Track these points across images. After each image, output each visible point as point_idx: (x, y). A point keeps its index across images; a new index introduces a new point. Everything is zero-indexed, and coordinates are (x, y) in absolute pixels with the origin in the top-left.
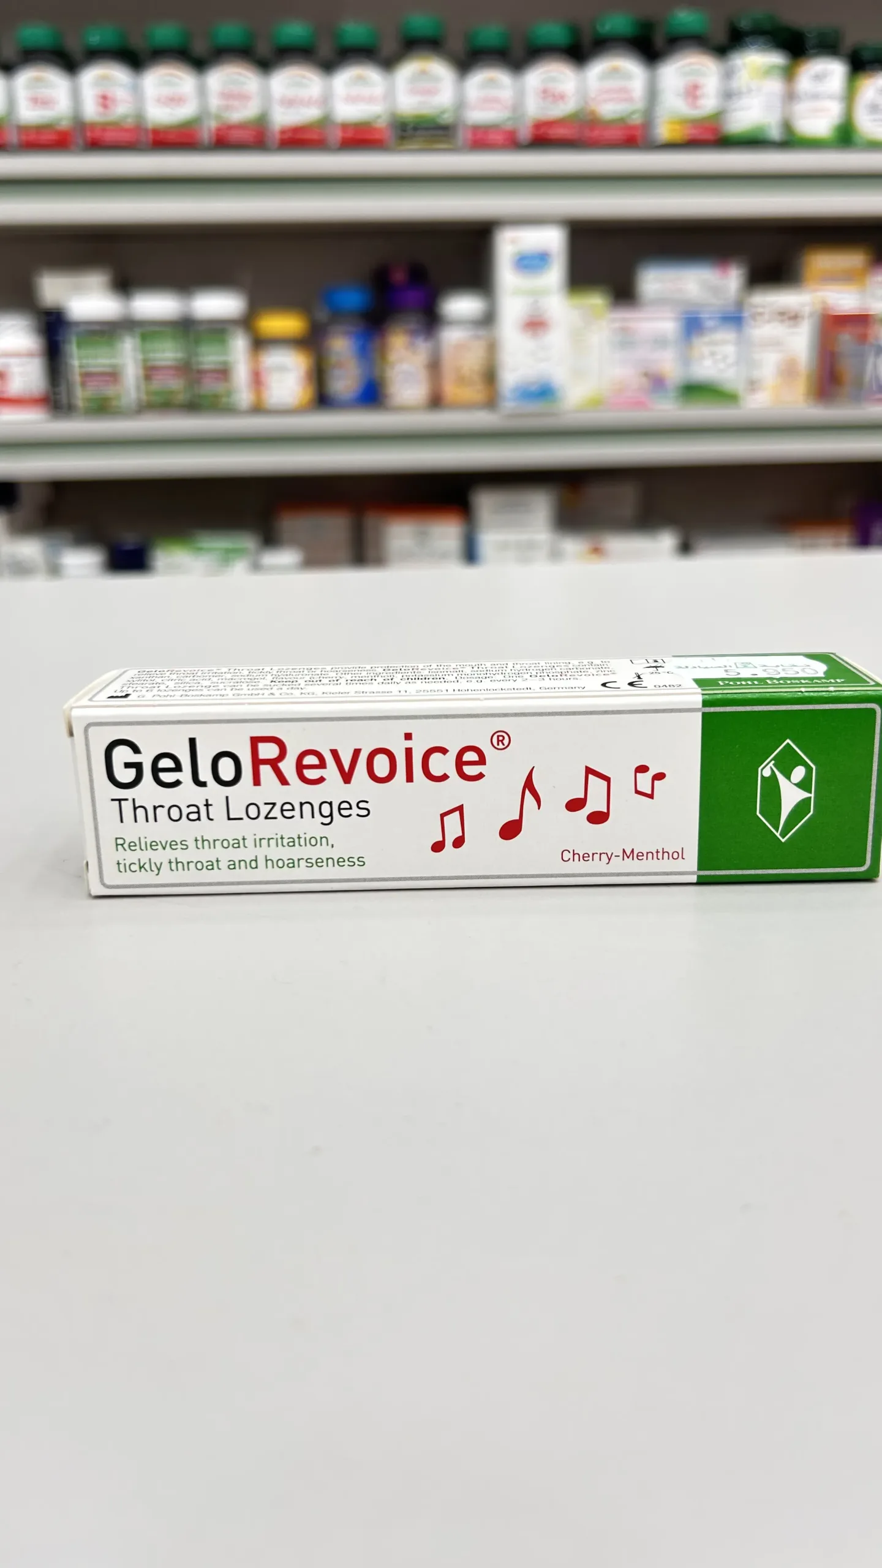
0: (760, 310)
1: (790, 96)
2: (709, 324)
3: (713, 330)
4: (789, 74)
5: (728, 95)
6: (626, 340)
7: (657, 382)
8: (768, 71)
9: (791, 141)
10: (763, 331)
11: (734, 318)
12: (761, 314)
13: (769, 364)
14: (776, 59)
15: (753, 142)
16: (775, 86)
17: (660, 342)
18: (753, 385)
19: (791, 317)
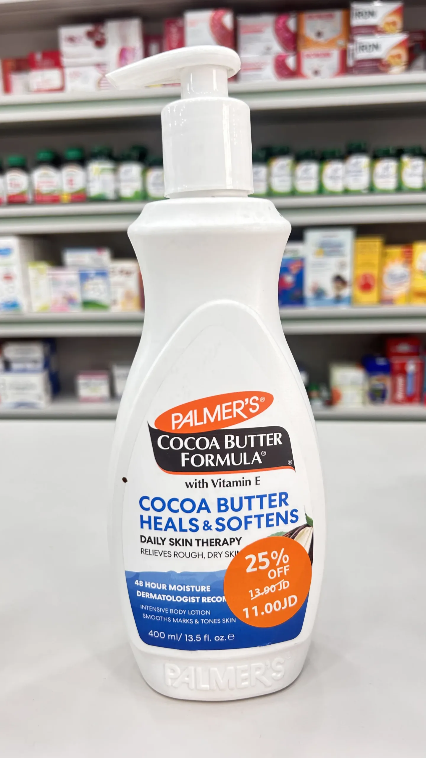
0: (112, 270)
1: (117, 180)
2: (92, 276)
3: (92, 279)
4: (115, 171)
5: (87, 181)
6: (55, 283)
7: (71, 301)
8: (103, 170)
9: (119, 199)
10: (115, 279)
11: (102, 274)
12: (113, 272)
13: (119, 294)
14: (108, 165)
15: (101, 199)
16: (109, 177)
17: (70, 284)
18: (115, 302)
19: (128, 273)
